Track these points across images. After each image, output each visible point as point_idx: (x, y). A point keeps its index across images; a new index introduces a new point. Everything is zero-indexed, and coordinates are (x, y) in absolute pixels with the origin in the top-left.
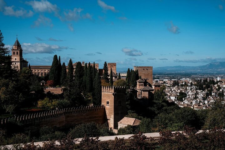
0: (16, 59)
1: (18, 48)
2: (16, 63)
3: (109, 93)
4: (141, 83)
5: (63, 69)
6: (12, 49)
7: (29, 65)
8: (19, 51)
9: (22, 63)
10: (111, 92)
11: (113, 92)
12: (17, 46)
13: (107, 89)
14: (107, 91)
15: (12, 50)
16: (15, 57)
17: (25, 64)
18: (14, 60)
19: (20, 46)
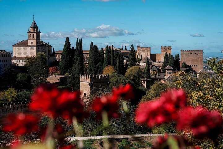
0: (32, 43)
1: (34, 31)
2: (33, 47)
3: (86, 83)
4: (169, 71)
5: (75, 53)
6: (28, 31)
7: (54, 49)
8: (35, 34)
9: (40, 48)
10: (87, 81)
11: (90, 82)
12: (33, 28)
13: (84, 77)
14: (84, 81)
15: (28, 33)
16: (32, 41)
17: (44, 48)
18: (31, 45)
19: (37, 27)
